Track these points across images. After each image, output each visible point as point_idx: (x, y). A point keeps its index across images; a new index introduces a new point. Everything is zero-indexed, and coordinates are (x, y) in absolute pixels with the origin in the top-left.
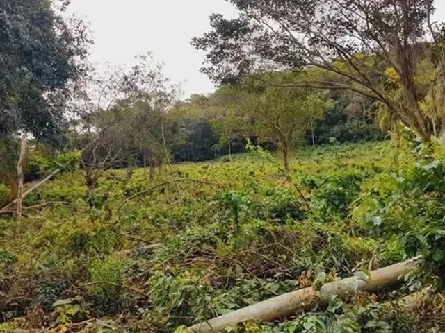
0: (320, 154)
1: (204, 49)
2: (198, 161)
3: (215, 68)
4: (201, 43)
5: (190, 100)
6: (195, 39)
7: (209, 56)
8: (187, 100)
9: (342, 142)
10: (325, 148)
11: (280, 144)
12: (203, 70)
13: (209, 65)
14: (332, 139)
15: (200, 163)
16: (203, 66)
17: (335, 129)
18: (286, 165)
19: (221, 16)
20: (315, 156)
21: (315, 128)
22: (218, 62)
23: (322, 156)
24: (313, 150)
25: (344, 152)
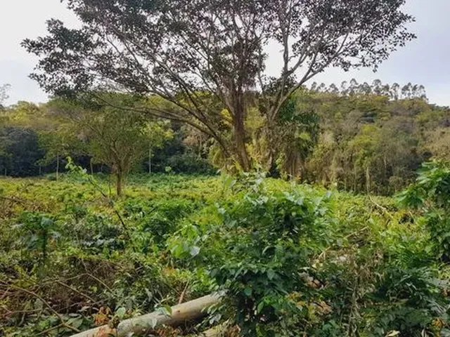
0: (154, 182)
1: (37, 54)
2: (17, 177)
3: (48, 76)
4: (34, 46)
5: (16, 106)
6: (27, 41)
7: (42, 63)
8: (13, 106)
9: (177, 173)
10: (161, 177)
11: (115, 167)
12: (33, 76)
13: (42, 72)
14: (168, 169)
15: (20, 178)
16: (35, 72)
17: (172, 159)
18: (119, 190)
19: (62, 23)
20: (149, 184)
21: (153, 155)
22: (52, 71)
23: (156, 184)
24: (148, 177)
25: (178, 182)
